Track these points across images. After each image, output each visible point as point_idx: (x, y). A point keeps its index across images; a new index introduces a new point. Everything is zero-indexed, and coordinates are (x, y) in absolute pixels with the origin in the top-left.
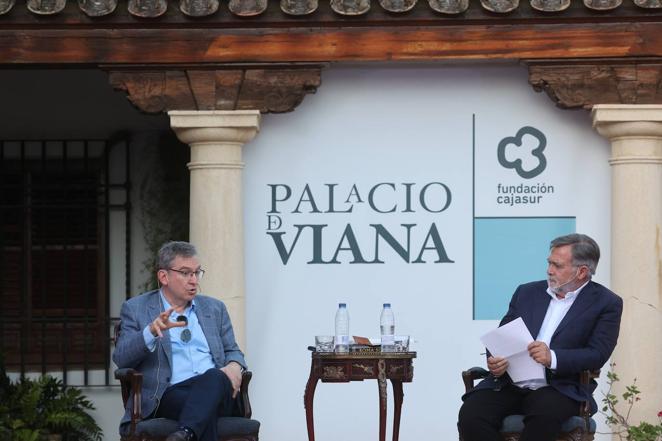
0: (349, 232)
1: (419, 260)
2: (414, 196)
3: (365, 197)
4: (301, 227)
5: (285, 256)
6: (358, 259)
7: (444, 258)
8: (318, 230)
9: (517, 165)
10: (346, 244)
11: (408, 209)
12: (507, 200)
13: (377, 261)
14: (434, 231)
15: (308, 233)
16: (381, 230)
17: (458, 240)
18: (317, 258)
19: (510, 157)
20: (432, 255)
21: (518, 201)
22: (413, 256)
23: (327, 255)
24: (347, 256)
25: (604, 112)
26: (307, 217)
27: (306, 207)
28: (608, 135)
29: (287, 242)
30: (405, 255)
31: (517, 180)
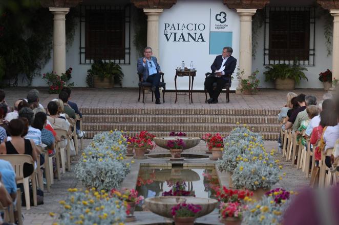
0: (182, 34)
1: (198, 41)
2: (197, 27)
3: (186, 27)
4: (171, 33)
5: (168, 40)
6: (184, 40)
7: (203, 41)
8: (175, 34)
9: (220, 20)
10: (181, 37)
11: (195, 30)
12: (218, 28)
13: (188, 41)
14: (201, 35)
15: (173, 34)
16: (189, 34)
17: (206, 37)
18: (175, 40)
19: (218, 18)
20: (200, 40)
21: (220, 28)
22: (196, 40)
23: (177, 40)
24: (182, 40)
25: (239, 10)
26: (173, 31)
27: (173, 29)
28: (240, 15)
29: (168, 36)
30: (195, 40)
31: (220, 24)
